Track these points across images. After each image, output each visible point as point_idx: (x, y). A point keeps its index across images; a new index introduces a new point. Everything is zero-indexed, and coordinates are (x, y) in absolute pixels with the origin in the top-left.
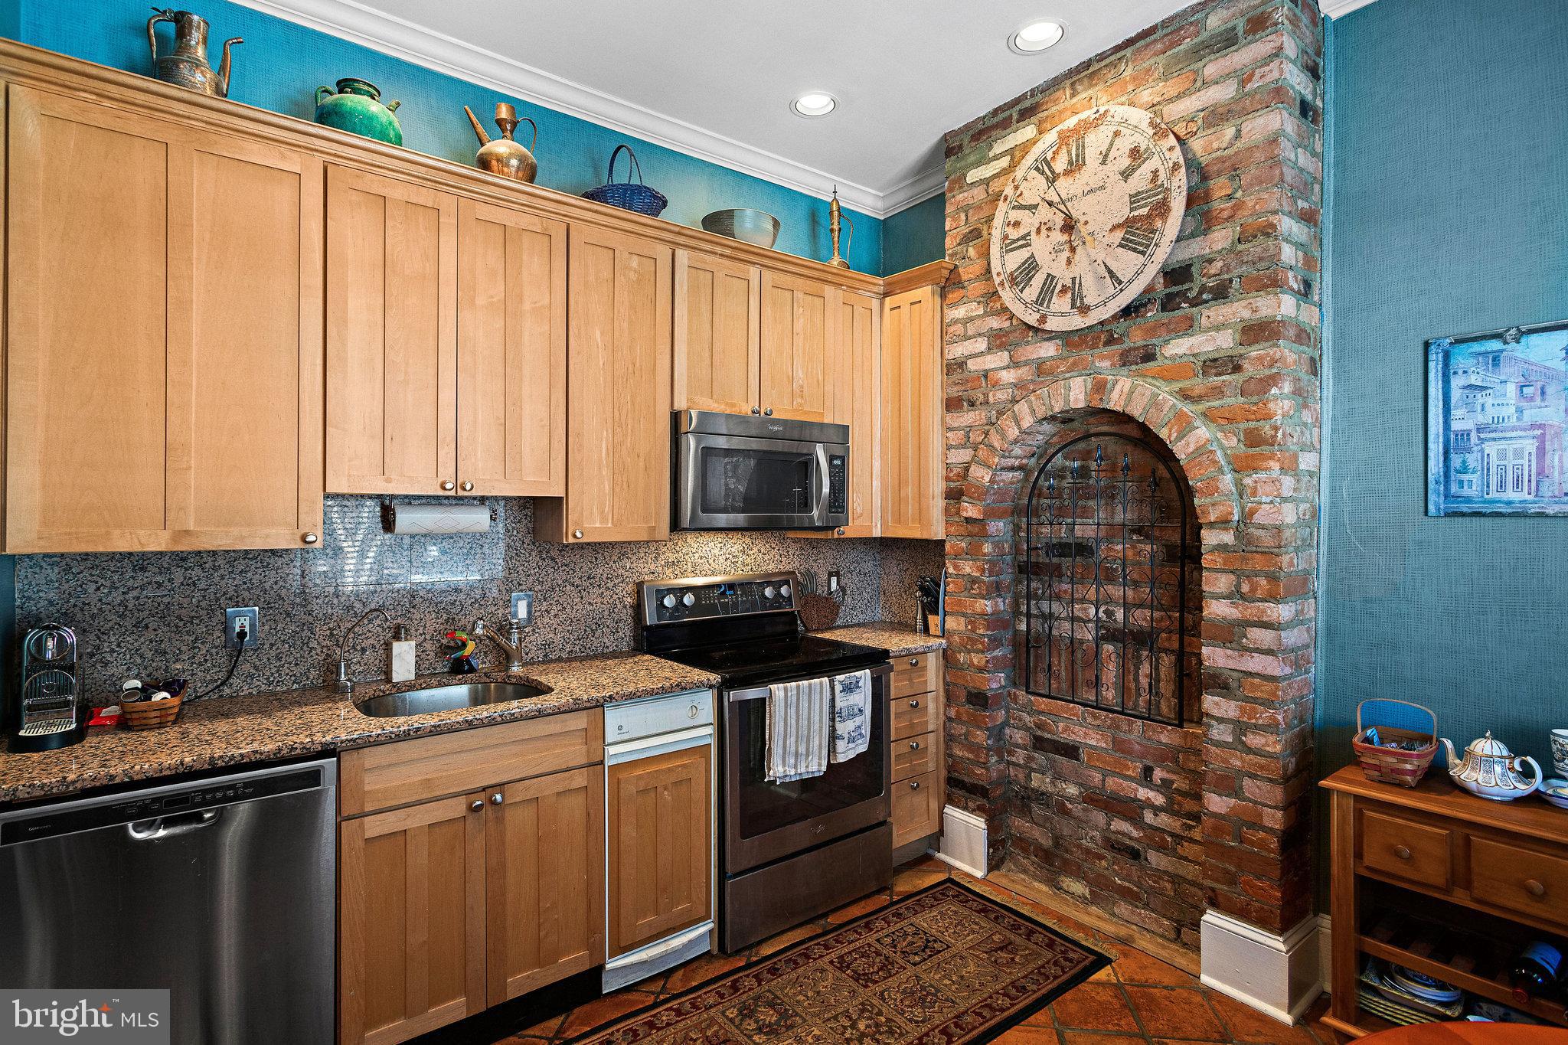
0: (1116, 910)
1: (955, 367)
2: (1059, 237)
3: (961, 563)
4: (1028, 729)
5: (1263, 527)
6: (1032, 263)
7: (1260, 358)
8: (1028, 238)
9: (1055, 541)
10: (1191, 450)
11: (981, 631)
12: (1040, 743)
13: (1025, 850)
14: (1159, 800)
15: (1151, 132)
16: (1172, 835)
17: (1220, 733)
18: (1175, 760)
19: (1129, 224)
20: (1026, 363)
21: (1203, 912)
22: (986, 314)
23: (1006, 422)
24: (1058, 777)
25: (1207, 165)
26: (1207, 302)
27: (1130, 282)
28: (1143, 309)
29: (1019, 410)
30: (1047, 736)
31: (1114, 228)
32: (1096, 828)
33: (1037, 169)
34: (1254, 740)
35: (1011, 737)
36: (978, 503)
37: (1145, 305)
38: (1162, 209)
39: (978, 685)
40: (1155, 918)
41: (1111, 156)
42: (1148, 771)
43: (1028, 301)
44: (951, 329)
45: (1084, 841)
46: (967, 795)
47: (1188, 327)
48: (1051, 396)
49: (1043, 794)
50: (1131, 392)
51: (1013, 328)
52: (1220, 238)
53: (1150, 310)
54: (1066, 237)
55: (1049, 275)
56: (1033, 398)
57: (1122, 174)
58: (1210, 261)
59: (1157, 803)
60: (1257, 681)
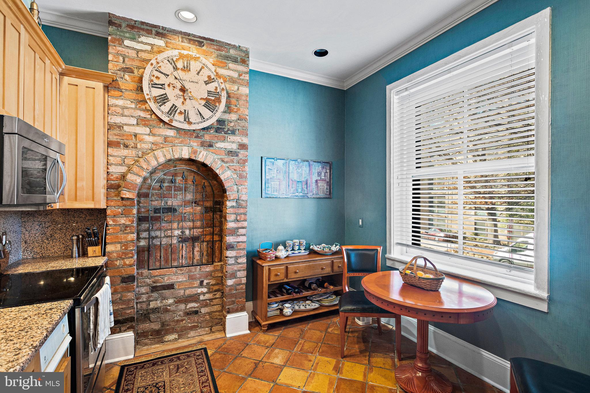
0: (189, 336)
1: (110, 127)
2: (178, 92)
3: (118, 219)
4: (148, 285)
5: (243, 201)
6: (166, 97)
7: (243, 154)
8: (163, 86)
9: (159, 207)
10: (226, 178)
11: (131, 248)
12: (154, 289)
13: (145, 336)
14: (205, 290)
15: (215, 74)
16: (209, 300)
17: (231, 261)
18: (211, 275)
19: (207, 100)
20: (159, 136)
21: (225, 317)
22: (136, 108)
23: (150, 157)
24: (164, 298)
25: (230, 93)
26: (230, 134)
27: (207, 119)
28: (210, 130)
29: (157, 154)
30: (158, 284)
31: (201, 99)
32: (181, 310)
33: (168, 61)
34: (240, 261)
35: (139, 291)
36: (133, 191)
37: (210, 128)
38: (219, 100)
39: (129, 272)
40: (204, 330)
41: (200, 74)
42: (202, 282)
43: (164, 111)
44: (114, 108)
45: (176, 318)
46: (121, 325)
47: (224, 140)
48: (174, 151)
49: (156, 308)
50: (206, 156)
51: (152, 119)
52: (233, 117)
53: (212, 131)
54: (181, 93)
55: (174, 105)
56: (165, 151)
57: (205, 82)
58: (231, 122)
59: (205, 292)
60: (241, 244)
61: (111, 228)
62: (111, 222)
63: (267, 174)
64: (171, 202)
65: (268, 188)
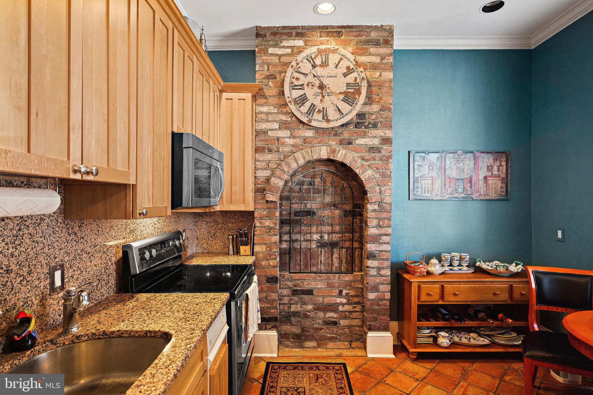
0: (328, 346)
1: (258, 133)
2: (317, 90)
3: (264, 221)
4: (290, 288)
5: (387, 204)
6: (305, 97)
7: (386, 149)
8: (303, 86)
9: (299, 210)
10: (367, 177)
11: (275, 250)
12: (295, 292)
13: (287, 338)
14: (344, 301)
15: (354, 63)
16: (349, 312)
17: (373, 272)
18: (350, 285)
19: (346, 94)
20: (299, 137)
21: (366, 334)
22: (278, 113)
23: (290, 160)
24: (304, 303)
25: (371, 82)
26: (371, 128)
27: (347, 115)
28: (349, 126)
29: (297, 156)
30: (299, 288)
31: (340, 93)
32: (320, 318)
33: (307, 60)
34: (383, 272)
35: (281, 293)
36: (276, 194)
37: (349, 124)
38: (358, 92)
39: (273, 273)
40: (343, 344)
41: (339, 66)
42: (341, 292)
43: (303, 112)
44: (260, 116)
45: (315, 325)
46: (266, 323)
47: (364, 135)
48: (312, 152)
49: (297, 312)
50: (345, 155)
51: (292, 121)
52: (375, 108)
53: (351, 126)
54: (320, 91)
55: (312, 104)
56: (304, 152)
57: (344, 74)
58: (372, 114)
59: (344, 302)
60: (384, 253)
61: (258, 230)
62: (258, 224)
63: (416, 172)
64: (311, 205)
65: (417, 188)
